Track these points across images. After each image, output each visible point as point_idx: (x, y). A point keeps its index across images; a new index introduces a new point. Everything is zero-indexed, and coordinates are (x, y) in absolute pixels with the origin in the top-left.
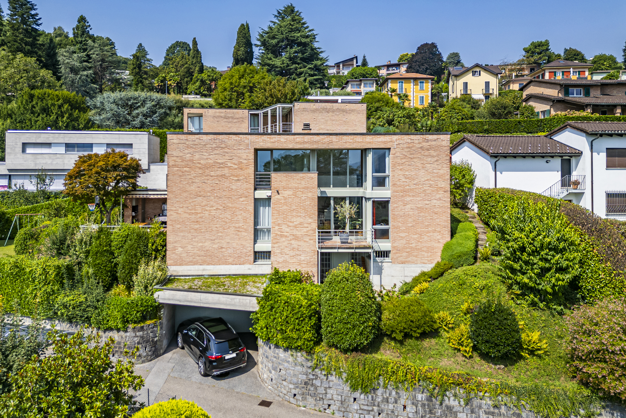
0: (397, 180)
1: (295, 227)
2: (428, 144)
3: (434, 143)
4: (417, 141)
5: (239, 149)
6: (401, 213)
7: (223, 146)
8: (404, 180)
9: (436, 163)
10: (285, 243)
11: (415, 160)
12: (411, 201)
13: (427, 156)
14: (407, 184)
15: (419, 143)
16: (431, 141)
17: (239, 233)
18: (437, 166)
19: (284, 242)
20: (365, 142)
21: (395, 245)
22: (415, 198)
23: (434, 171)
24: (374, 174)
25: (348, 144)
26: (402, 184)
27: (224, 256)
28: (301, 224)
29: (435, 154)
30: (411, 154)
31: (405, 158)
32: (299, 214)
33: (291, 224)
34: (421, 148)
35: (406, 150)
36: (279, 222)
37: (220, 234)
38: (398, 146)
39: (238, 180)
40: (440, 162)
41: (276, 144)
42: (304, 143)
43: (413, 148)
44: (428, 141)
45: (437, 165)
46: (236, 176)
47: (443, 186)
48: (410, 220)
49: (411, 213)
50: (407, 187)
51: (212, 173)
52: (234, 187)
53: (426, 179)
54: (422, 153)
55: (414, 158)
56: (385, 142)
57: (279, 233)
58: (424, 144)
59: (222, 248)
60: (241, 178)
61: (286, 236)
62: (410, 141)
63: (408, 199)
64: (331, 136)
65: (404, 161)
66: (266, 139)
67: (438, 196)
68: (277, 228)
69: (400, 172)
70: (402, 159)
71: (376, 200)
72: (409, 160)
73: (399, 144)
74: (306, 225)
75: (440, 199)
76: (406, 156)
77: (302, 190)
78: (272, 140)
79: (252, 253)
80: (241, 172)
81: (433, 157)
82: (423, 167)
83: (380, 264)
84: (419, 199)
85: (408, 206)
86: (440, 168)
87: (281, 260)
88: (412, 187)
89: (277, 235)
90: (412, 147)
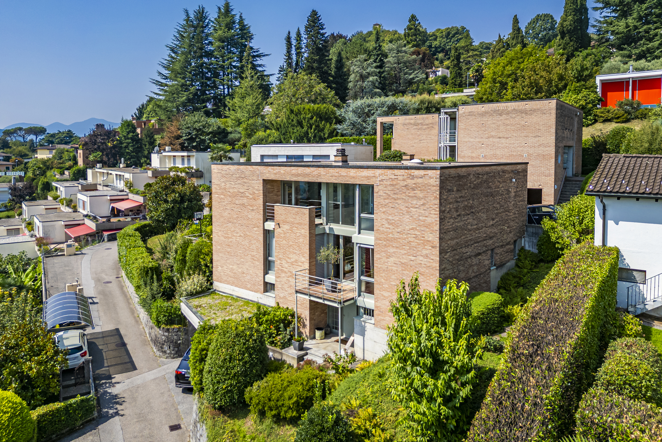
0: (380, 225)
1: (292, 264)
2: (413, 182)
3: (420, 180)
4: (401, 178)
5: (253, 180)
6: (384, 267)
7: (243, 176)
8: (387, 226)
9: (422, 207)
10: (285, 279)
11: (399, 202)
12: (394, 252)
13: (412, 197)
14: (390, 231)
15: (404, 180)
16: (417, 177)
17: (254, 262)
18: (423, 212)
19: (284, 277)
20: (349, 177)
21: (378, 304)
22: (399, 251)
23: (421, 218)
24: (360, 213)
25: (334, 178)
26: (385, 230)
27: (245, 281)
28: (296, 261)
29: (421, 195)
30: (395, 194)
31: (388, 198)
32: (295, 251)
33: (289, 260)
34: (406, 186)
35: (390, 188)
36: (281, 256)
37: (242, 260)
38: (382, 183)
39: (253, 210)
40: (427, 206)
41: (278, 175)
42: (298, 175)
43: (397, 186)
44: (413, 177)
45: (424, 210)
46: (251, 206)
47: (430, 239)
48: (393, 277)
49: (394, 269)
50: (391, 235)
51: (237, 202)
52: (250, 216)
53: (411, 227)
54: (407, 193)
55: (398, 199)
56: (368, 178)
57: (280, 268)
58: (409, 181)
59: (244, 273)
60: (255, 208)
61: (285, 272)
62: (393, 177)
63: (391, 250)
64: (320, 169)
65: (387, 201)
66: (270, 170)
67: (424, 252)
68: (279, 262)
69: (383, 216)
70: (385, 199)
71: (362, 246)
72: (393, 201)
73: (382, 180)
74: (300, 264)
75: (427, 256)
76: (389, 196)
77: (297, 226)
78: (275, 172)
79: (262, 283)
80: (254, 203)
81: (419, 199)
82: (408, 212)
83: (363, 323)
84: (403, 252)
85: (392, 259)
86: (427, 214)
87: (282, 295)
88: (397, 235)
89: (279, 269)
90: (396, 185)
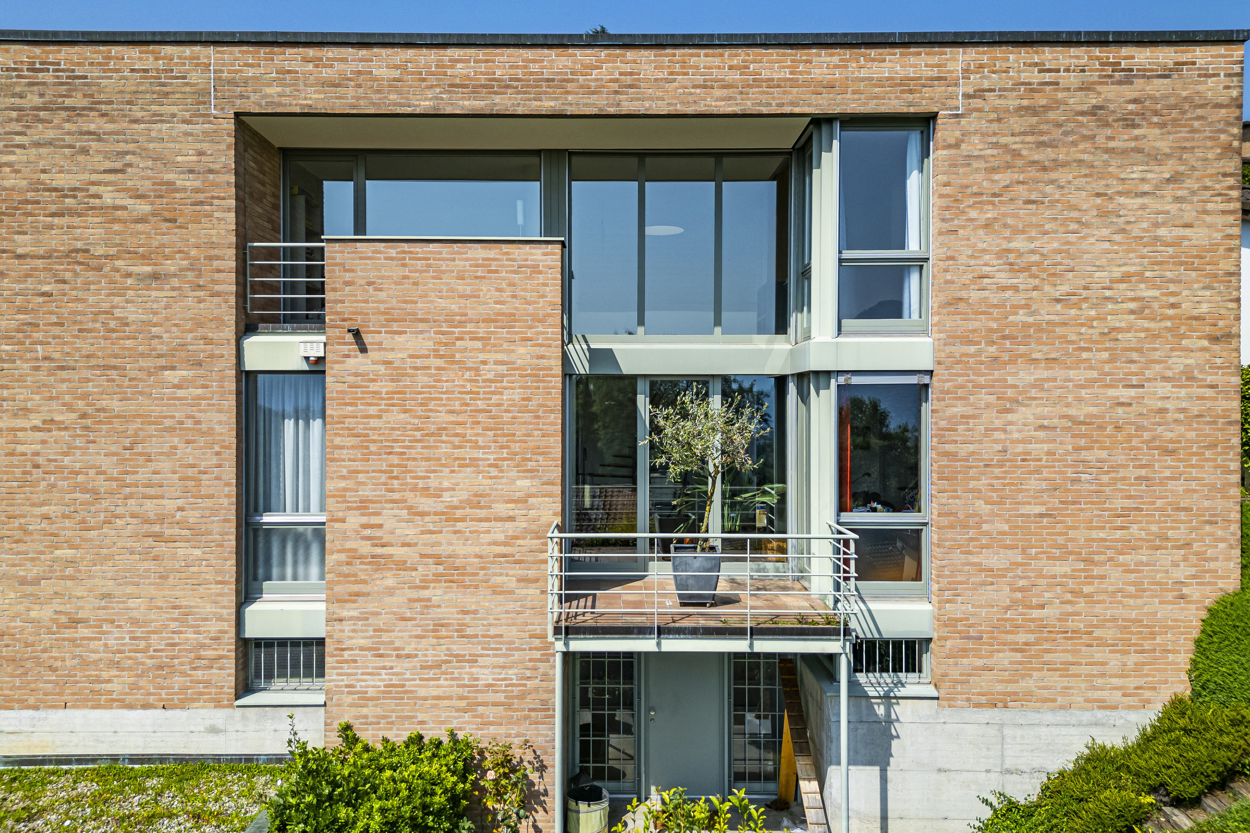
0: (967, 278)
1: (449, 516)
2: (1128, 92)
3: (1158, 87)
4: (1073, 79)
5: (159, 119)
6: (989, 450)
7: (78, 101)
8: (1003, 278)
9: (1169, 191)
10: (399, 599)
11: (1062, 176)
12: (1038, 384)
13: (1125, 152)
14: (1020, 299)
15: (1086, 88)
16: (1146, 74)
17: (162, 548)
18: (1173, 208)
19: (390, 591)
20: (807, 83)
21: (955, 610)
22: (1059, 373)
23: (1162, 232)
24: (848, 254)
25: (718, 93)
26: (994, 298)
27: (85, 664)
28: (477, 501)
29: (1164, 146)
30: (1042, 144)
31: (1008, 166)
32: (469, 453)
33: (426, 504)
34: (1094, 111)
35: (1016, 123)
36: (366, 492)
37: (68, 553)
38: (977, 103)
39: (155, 276)
40: (1189, 183)
41: (351, 92)
42: (491, 86)
43: (1051, 115)
44: (1128, 76)
45: (1178, 200)
46: (145, 258)
47: (1204, 308)
48: (1033, 484)
49: (1037, 449)
50: (1022, 317)
51: (24, 243)
52: (133, 313)
53: (1117, 272)
54: (1100, 140)
55: (1057, 164)
56: (906, 85)
57: (365, 548)
58: (1110, 92)
59: (75, 622)
60: (170, 266)
61: (402, 565)
62: (1035, 77)
63: (1025, 376)
64: (630, 54)
65: (1003, 178)
66: (296, 66)
67: (1179, 363)
68: (354, 520)
69: (984, 240)
70: (994, 170)
71: (856, 380)
72: (1033, 173)
73: (979, 93)
74: (501, 509)
75: (1191, 378)
76: (1016, 154)
77: (482, 331)
78: (326, 73)
79: (228, 648)
80: (173, 237)
81: (1156, 158)
82: (1103, 214)
83: (881, 711)
84: (1079, 375)
85: (1024, 414)
86: (1188, 217)
87: (374, 684)
88: (1047, 313)
89: (354, 556)
90: (1046, 108)
